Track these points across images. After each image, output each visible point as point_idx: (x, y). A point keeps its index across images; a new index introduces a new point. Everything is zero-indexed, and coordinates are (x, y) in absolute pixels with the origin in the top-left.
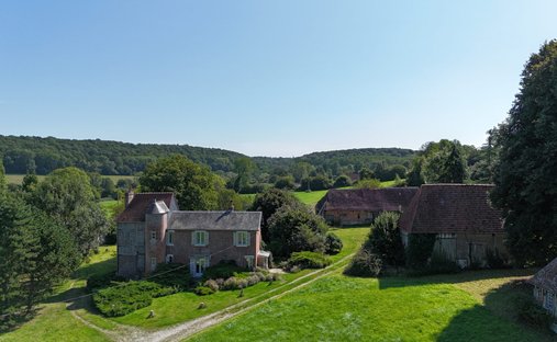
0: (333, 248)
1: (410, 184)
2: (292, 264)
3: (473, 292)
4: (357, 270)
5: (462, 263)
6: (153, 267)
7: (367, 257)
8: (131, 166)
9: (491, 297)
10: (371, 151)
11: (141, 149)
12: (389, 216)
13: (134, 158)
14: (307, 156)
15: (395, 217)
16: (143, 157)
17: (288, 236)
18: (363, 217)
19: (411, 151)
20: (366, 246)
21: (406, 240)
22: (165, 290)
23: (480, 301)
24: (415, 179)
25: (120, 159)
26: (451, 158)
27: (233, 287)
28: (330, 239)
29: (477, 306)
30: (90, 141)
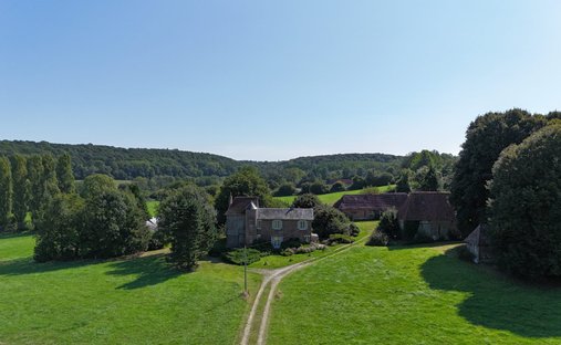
0: (354, 232)
1: (399, 190)
2: (332, 241)
3: (440, 250)
4: (373, 242)
5: (434, 237)
6: (251, 241)
7: (380, 235)
8: (126, 171)
9: (448, 252)
10: (356, 156)
11: (132, 153)
12: (391, 211)
13: (128, 163)
14: (294, 160)
15: (395, 212)
16: (138, 162)
17: (326, 225)
18: (368, 214)
19: (393, 157)
20: (378, 229)
21: (402, 225)
22: (263, 254)
23: (443, 253)
24: (403, 187)
25: (115, 163)
26: (429, 174)
27: (302, 252)
28: (352, 227)
29: (441, 256)
30: (83, 145)
